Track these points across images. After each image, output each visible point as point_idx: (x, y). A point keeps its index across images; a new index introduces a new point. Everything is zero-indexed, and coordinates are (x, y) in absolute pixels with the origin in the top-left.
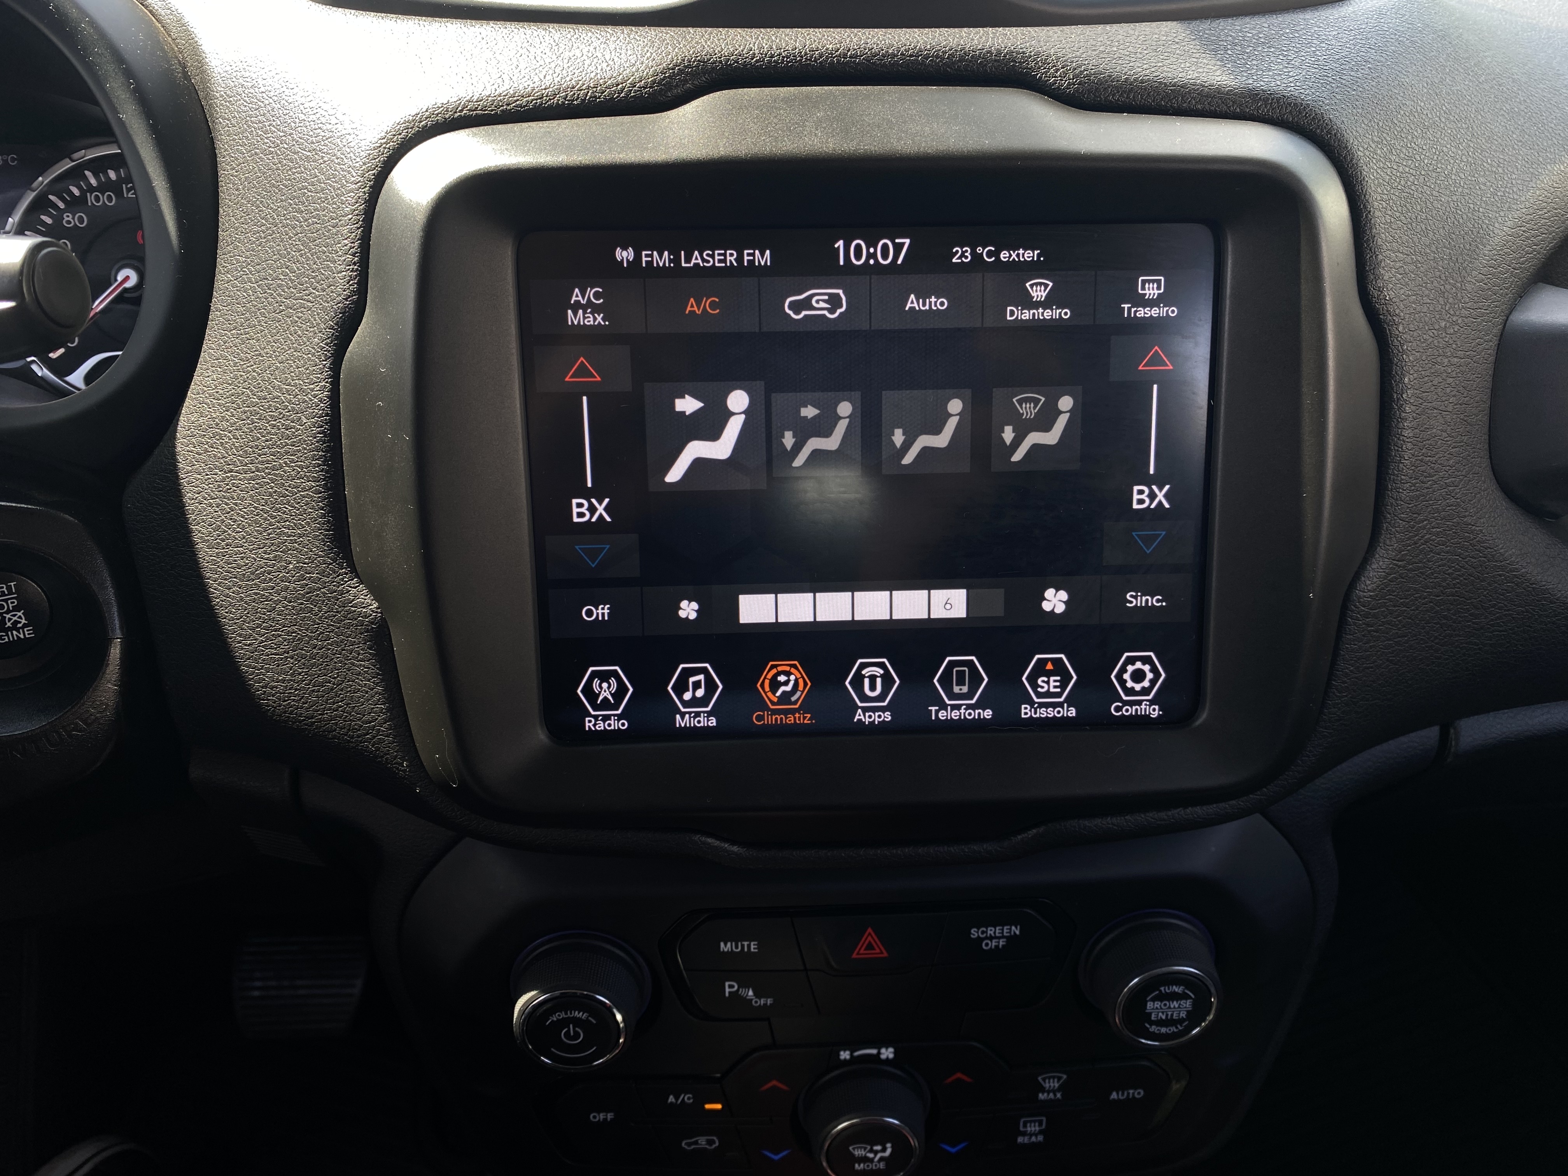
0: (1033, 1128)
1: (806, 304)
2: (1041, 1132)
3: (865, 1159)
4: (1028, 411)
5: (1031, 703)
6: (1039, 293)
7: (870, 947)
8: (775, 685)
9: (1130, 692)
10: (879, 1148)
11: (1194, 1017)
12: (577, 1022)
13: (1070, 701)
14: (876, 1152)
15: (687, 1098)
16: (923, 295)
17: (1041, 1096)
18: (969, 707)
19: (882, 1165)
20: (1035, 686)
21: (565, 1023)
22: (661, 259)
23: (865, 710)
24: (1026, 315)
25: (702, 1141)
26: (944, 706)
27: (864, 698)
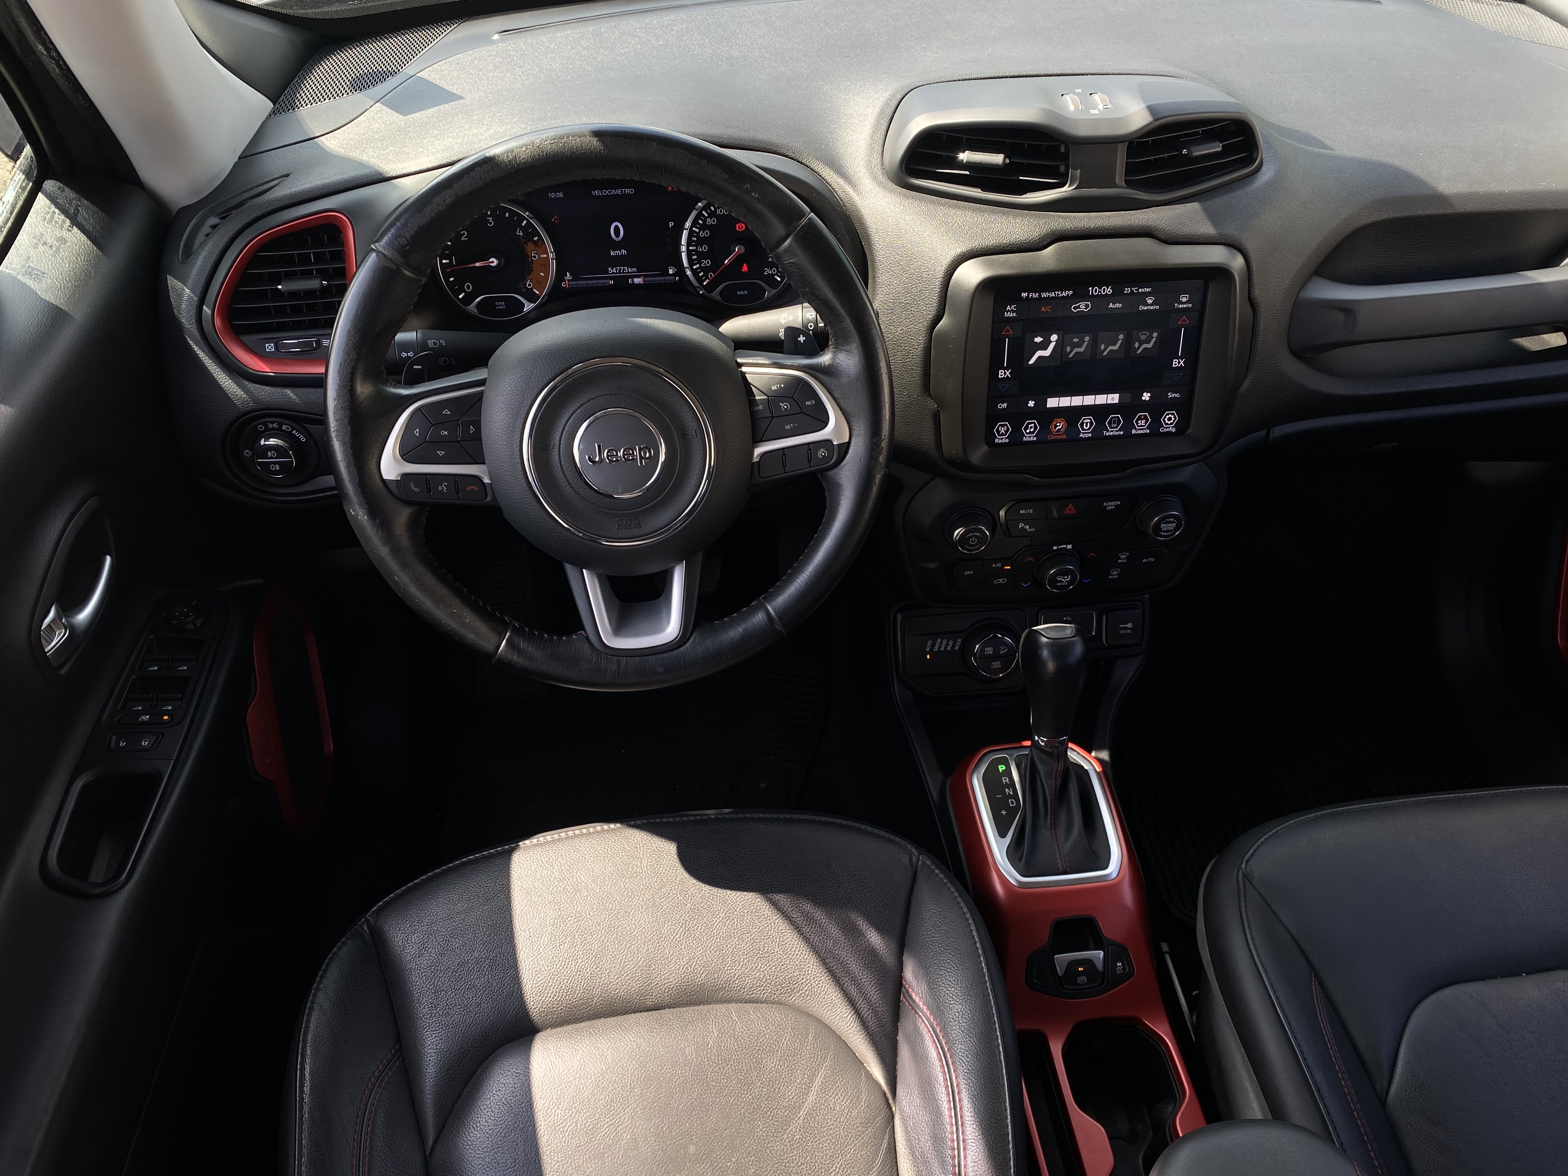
0: (1115, 573)
1: (1078, 307)
2: (1117, 574)
3: (1061, 581)
4: (1143, 337)
5: (1136, 429)
6: (1150, 302)
7: (1070, 510)
8: (1056, 426)
9: (1167, 424)
10: (1066, 577)
11: (1176, 530)
12: (976, 536)
13: (1147, 428)
14: (1065, 579)
15: (999, 565)
16: (1114, 303)
17: (1119, 561)
18: (1116, 431)
19: (1066, 584)
20: (1137, 423)
21: (971, 537)
22: (1035, 296)
23: (1083, 433)
24: (1146, 308)
25: (1001, 580)
26: (1108, 431)
27: (1083, 429)
